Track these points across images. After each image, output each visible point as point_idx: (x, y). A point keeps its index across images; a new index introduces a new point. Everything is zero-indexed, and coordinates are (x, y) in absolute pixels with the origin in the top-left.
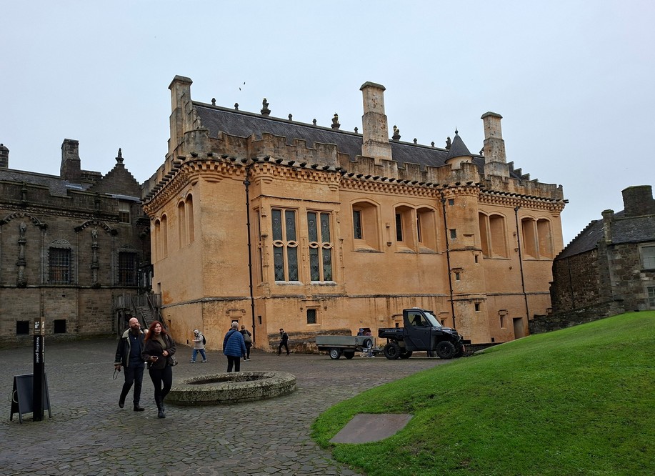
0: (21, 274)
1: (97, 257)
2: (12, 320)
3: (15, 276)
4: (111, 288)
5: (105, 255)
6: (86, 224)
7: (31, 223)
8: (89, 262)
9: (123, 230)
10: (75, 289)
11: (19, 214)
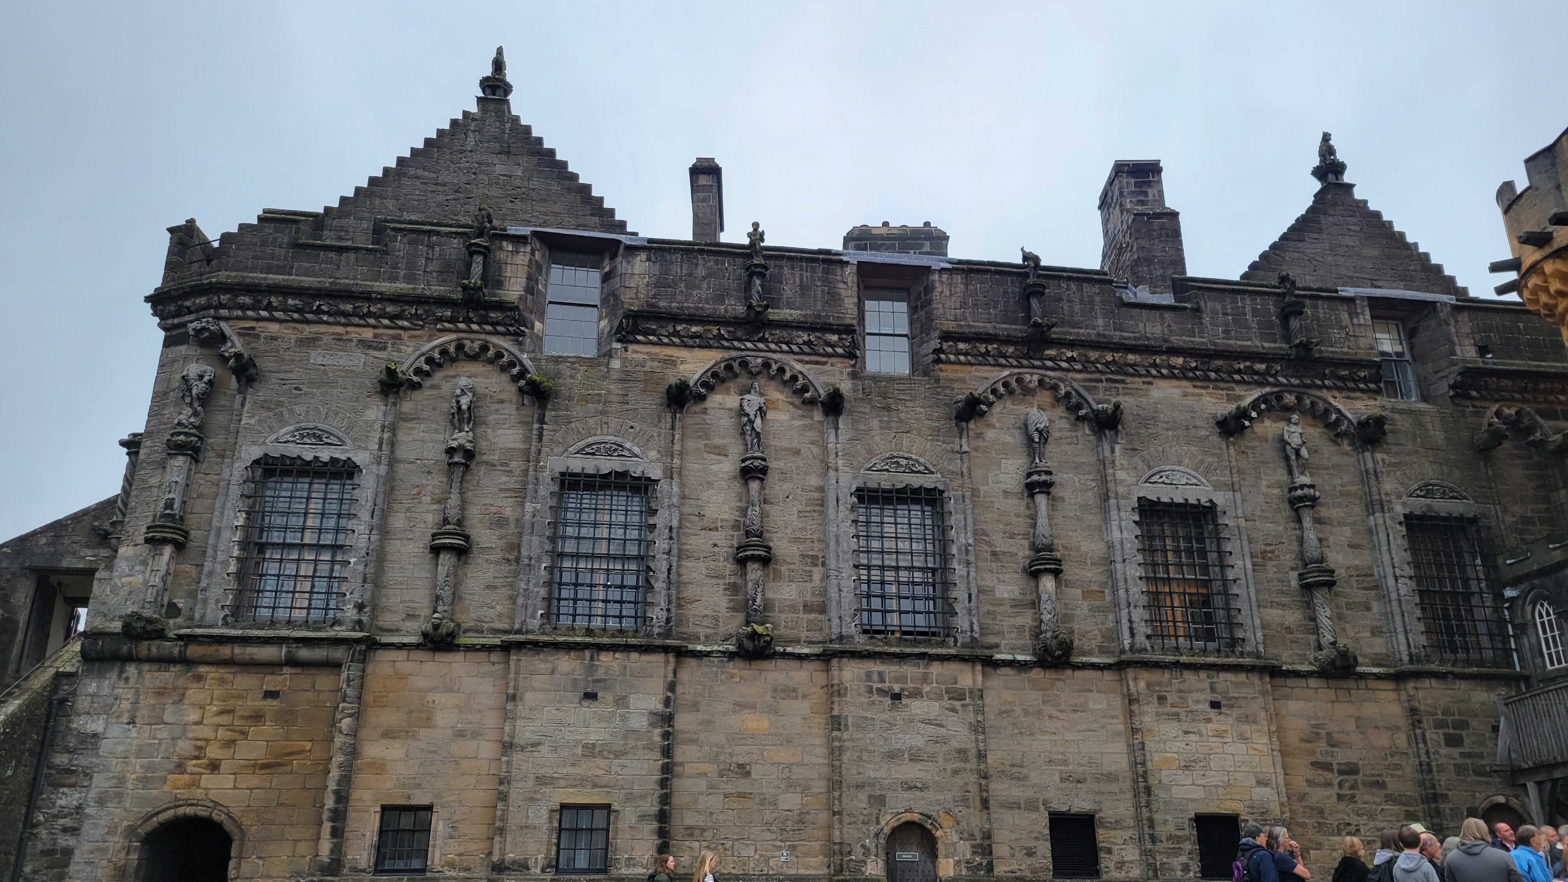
0: (1046, 606)
1: (1320, 540)
2: (1031, 806)
3: (1026, 619)
4: (1399, 677)
5: (1347, 531)
6: (1254, 405)
7: (1060, 411)
8: (1288, 559)
9: (1402, 423)
10: (1255, 678)
11: (1019, 381)
